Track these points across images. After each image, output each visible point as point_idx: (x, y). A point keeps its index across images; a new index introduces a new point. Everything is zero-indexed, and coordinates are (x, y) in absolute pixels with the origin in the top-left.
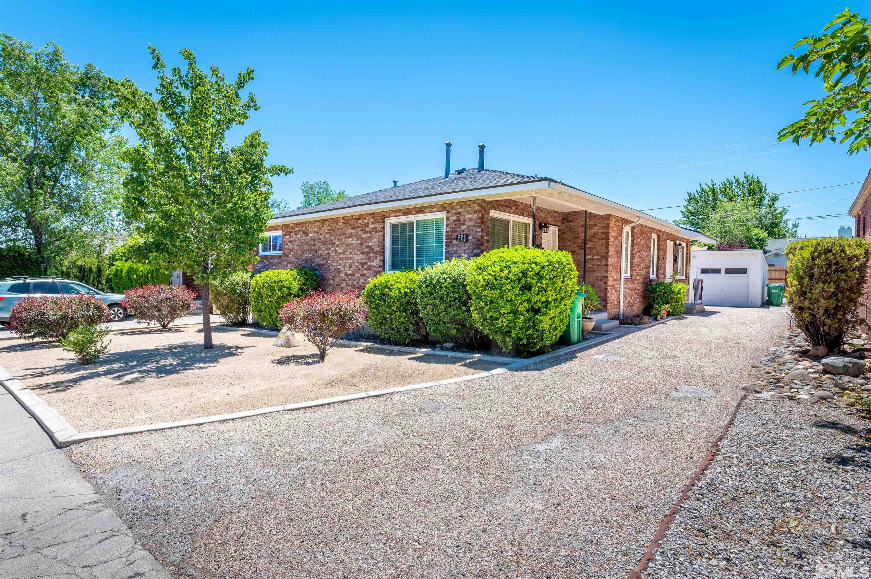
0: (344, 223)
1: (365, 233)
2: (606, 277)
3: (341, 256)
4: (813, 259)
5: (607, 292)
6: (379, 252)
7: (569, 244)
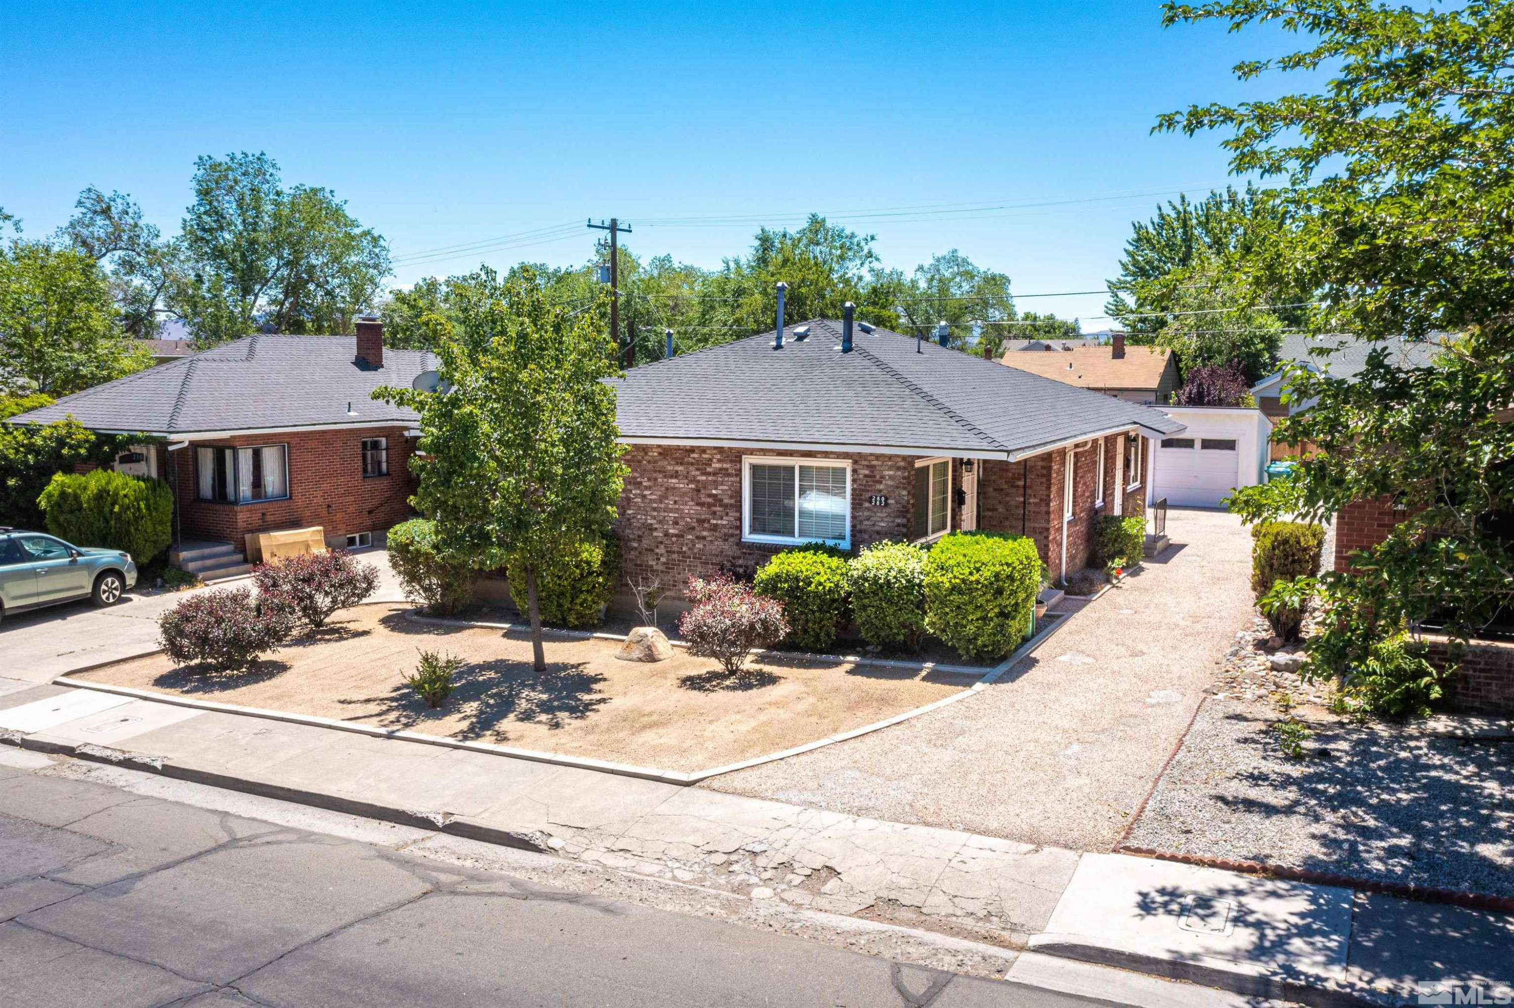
0: (660, 454)
1: (703, 474)
2: (1048, 530)
3: (655, 505)
4: (1274, 548)
5: (1049, 550)
6: (731, 505)
7: (993, 478)
